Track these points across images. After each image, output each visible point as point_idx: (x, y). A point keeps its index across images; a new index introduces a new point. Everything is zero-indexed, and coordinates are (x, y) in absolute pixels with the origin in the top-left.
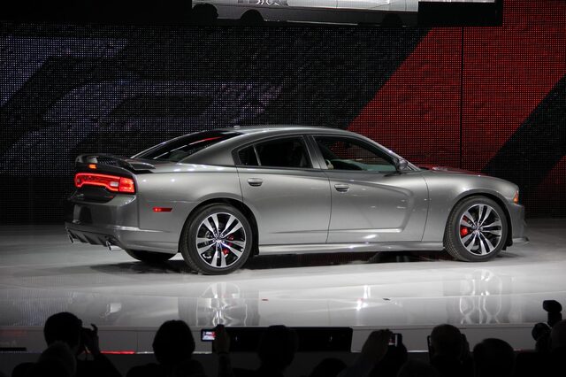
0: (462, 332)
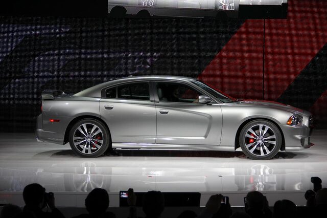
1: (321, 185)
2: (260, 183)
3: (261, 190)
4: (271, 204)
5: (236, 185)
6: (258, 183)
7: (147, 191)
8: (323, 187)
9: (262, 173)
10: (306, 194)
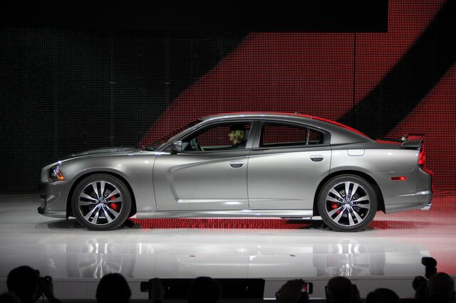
0: (353, 282)
1: (436, 269)
2: (347, 266)
3: (348, 274)
4: (363, 295)
5: (315, 268)
6: (345, 264)
7: (195, 278)
8: (438, 271)
9: (350, 252)
10: (414, 282)
